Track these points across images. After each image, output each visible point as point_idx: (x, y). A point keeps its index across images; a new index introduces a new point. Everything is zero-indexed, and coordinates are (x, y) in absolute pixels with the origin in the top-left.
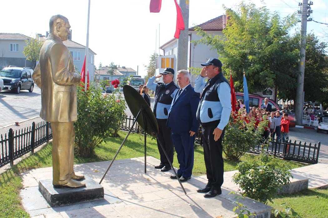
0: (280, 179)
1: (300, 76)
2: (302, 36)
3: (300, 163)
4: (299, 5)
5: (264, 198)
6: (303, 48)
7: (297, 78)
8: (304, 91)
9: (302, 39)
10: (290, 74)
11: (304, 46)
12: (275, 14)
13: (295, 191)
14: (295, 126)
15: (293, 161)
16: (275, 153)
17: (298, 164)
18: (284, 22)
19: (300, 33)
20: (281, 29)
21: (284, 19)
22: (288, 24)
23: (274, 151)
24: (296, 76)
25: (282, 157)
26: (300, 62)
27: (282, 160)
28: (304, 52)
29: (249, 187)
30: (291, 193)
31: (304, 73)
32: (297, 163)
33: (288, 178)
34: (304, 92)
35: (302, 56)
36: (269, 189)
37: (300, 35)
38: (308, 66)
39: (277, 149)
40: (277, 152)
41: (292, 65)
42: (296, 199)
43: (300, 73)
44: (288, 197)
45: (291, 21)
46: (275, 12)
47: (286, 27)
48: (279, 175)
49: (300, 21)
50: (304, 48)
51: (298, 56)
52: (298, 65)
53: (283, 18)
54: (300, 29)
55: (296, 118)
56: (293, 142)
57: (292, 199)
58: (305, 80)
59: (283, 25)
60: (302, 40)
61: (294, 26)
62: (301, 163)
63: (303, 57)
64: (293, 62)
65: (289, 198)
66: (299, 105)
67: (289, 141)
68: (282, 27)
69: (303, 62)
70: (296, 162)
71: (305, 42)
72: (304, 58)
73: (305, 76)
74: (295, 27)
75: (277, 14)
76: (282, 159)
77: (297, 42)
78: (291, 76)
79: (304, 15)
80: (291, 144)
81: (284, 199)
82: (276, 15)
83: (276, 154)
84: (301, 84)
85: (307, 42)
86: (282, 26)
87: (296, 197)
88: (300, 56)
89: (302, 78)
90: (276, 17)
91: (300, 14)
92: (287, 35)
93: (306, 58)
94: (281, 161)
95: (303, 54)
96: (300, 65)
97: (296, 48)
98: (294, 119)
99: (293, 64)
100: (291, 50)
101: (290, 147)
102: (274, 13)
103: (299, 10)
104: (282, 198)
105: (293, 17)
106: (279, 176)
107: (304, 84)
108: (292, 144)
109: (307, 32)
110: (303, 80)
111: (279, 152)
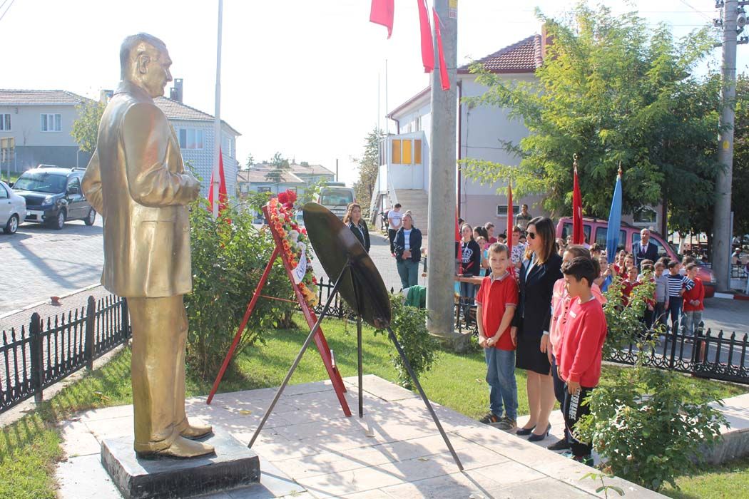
0: (696, 431)
1: (723, 174)
2: (725, 79)
3: (734, 386)
4: (717, 7)
5: (655, 478)
6: (728, 108)
7: (715, 180)
8: (732, 210)
9: (725, 88)
10: (698, 171)
11: (730, 103)
12: (660, 29)
13: (727, 456)
14: (713, 295)
15: (716, 380)
16: (672, 360)
17: (729, 387)
18: (681, 48)
19: (720, 73)
20: (674, 64)
21: (682, 41)
22: (691, 52)
23: (669, 357)
24: (713, 174)
25: (689, 372)
26: (721, 142)
27: (690, 378)
28: (731, 118)
29: (617, 451)
30: (718, 461)
31: (731, 168)
32: (727, 384)
33: (716, 427)
34: (733, 213)
35: (725, 127)
36: (668, 456)
37: (721, 78)
38: (741, 150)
39: (677, 352)
40: (676, 358)
41: (701, 148)
42: (732, 476)
43: (722, 167)
44: (713, 471)
45: (698, 44)
46: (660, 23)
47: (686, 59)
48: (693, 420)
49: (720, 45)
50: (732, 108)
51: (714, 129)
52: (716, 148)
53: (680, 39)
54: (721, 64)
55: (715, 276)
56: (715, 334)
57: (723, 476)
58: (734, 183)
59: (679, 55)
60: (726, 90)
61: (706, 56)
62: (737, 386)
63: (728, 130)
64: (704, 142)
65: (714, 476)
66: (721, 244)
67: (704, 333)
68: (676, 60)
69: (728, 143)
70: (724, 383)
71: (732, 94)
72: (732, 132)
73: (733, 175)
74: (708, 58)
75: (665, 28)
76: (690, 375)
77: (715, 94)
78: (701, 175)
79: (729, 28)
80: (709, 338)
81: (703, 477)
82: (662, 30)
83: (675, 364)
84: (724, 194)
85: (737, 92)
86: (678, 58)
87: (731, 471)
88: (721, 128)
89: (726, 180)
90: (662, 36)
91: (719, 28)
92: (689, 78)
93: (736, 131)
94: (688, 380)
95: (728, 123)
96: (722, 149)
97: (712, 110)
98: (712, 279)
99: (704, 147)
100: (700, 113)
101: (707, 346)
102: (659, 26)
103: (718, 17)
104: (699, 474)
105: (702, 35)
106: (693, 423)
107: (732, 195)
108: (714, 339)
109: (737, 71)
110: (730, 185)
111: (681, 359)
